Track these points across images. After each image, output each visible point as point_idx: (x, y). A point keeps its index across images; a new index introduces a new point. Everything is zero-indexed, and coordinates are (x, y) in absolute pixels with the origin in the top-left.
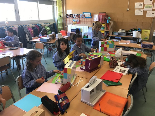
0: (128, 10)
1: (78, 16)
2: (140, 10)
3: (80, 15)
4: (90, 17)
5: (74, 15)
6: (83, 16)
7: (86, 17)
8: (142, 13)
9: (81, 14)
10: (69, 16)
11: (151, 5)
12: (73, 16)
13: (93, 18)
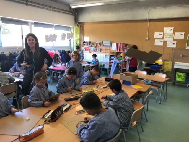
0: (148, 39)
2: (160, 40)
7: (104, 45)
8: (163, 43)
11: (172, 35)
13: (111, 47)
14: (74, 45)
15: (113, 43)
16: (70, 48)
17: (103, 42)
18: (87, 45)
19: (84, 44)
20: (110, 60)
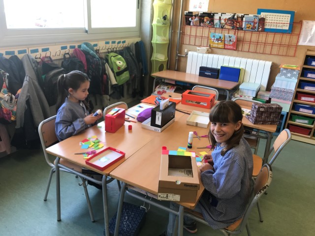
1: (235, 22)
3: (242, 17)
4: (287, 28)
5: (217, 17)
6: (255, 23)
7: (267, 27)
9: (251, 15)
10: (197, 19)
12: (212, 21)
13: (299, 35)
14: (155, 23)
15: (305, 22)
16: (138, 34)
17: (262, 13)
18: (200, 25)
19: (186, 22)
20: (301, 84)
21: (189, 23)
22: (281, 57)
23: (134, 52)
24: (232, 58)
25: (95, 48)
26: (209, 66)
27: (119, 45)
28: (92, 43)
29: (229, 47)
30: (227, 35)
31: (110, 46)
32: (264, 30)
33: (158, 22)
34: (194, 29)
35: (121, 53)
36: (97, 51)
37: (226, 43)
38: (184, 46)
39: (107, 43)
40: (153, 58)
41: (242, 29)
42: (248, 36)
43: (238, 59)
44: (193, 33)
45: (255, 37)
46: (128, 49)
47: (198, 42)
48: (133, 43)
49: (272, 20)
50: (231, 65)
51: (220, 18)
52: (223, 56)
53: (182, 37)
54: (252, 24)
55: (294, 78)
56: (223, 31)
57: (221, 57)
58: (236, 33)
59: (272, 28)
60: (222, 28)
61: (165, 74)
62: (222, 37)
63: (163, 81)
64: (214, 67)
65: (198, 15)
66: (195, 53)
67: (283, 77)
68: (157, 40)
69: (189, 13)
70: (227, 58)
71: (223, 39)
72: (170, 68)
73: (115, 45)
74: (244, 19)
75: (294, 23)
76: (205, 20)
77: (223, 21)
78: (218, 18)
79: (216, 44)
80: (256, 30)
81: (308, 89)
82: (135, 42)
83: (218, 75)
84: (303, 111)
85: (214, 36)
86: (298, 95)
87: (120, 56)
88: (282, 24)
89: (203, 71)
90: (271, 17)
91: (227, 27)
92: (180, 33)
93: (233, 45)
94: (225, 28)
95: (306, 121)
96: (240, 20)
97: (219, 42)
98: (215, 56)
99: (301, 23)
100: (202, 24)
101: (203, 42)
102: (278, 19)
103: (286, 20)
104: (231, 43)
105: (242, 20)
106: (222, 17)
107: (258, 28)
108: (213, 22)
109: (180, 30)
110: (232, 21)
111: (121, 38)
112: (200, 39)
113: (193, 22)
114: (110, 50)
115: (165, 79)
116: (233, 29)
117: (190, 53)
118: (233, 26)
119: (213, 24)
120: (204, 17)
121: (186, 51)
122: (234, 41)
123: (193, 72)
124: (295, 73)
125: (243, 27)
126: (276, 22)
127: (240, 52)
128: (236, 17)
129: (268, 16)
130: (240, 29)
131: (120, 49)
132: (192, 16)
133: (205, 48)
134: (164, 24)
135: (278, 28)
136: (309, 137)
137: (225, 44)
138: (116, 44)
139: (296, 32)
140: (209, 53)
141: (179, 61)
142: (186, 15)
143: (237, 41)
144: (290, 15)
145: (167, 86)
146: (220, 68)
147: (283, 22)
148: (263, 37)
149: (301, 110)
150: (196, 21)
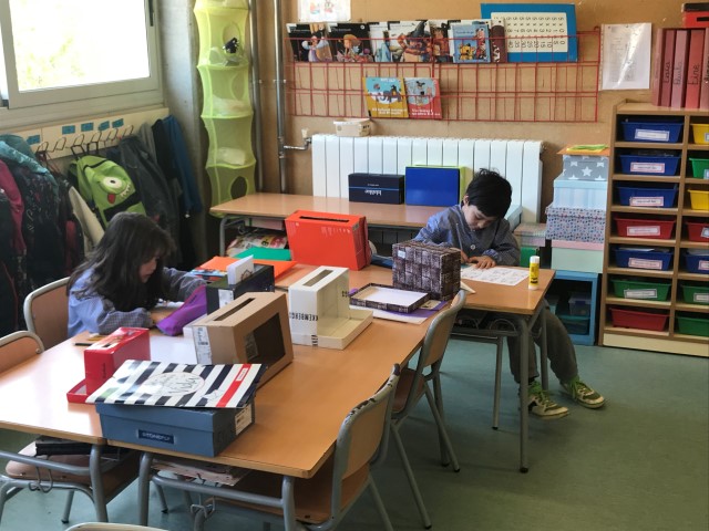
1: (428, 43)
3: (445, 28)
4: (564, 48)
5: (376, 33)
6: (480, 42)
7: (513, 49)
9: (466, 22)
10: (323, 42)
12: (366, 44)
13: (598, 63)
14: (204, 61)
15: (606, 29)
17: (493, 15)
18: (335, 60)
19: (296, 52)
20: (619, 192)
21: (302, 56)
22: (565, 127)
23: (152, 151)
24: (434, 143)
25: (34, 147)
26: (375, 170)
27: (105, 133)
28: (25, 135)
29: (421, 113)
30: (411, 79)
31: (78, 137)
32: (507, 58)
33: (214, 57)
34: (319, 71)
35: (112, 154)
36: (41, 156)
37: (413, 101)
38: (298, 121)
39: (69, 130)
40: (212, 163)
41: (450, 60)
42: (468, 77)
43: (450, 143)
44: (319, 83)
45: (487, 78)
46: (132, 142)
47: (336, 106)
48: (145, 125)
49: (523, 31)
50: (434, 163)
51: (386, 34)
52: (410, 139)
53: (289, 96)
54: (474, 44)
55: (600, 178)
56: (400, 70)
57: (404, 142)
58: (437, 72)
59: (526, 50)
60: (397, 61)
61: (253, 205)
62: (399, 86)
63: (247, 224)
64: (389, 171)
65: (324, 30)
66: (330, 138)
67: (574, 178)
68: (216, 110)
69: (300, 26)
70: (419, 142)
71: (402, 93)
72: (265, 186)
73: (93, 135)
74: (451, 33)
75: (578, 33)
76: (347, 44)
77: (395, 44)
78: (382, 36)
79: (385, 107)
80: (487, 58)
81: (639, 203)
82: (153, 122)
83: (402, 193)
84: (638, 266)
85: (377, 87)
86: (617, 222)
87: (110, 164)
88: (550, 40)
89: (360, 186)
90: (518, 22)
91: (407, 57)
92: (282, 85)
93: (432, 105)
94: (404, 62)
95: (652, 293)
96: (439, 35)
97: (394, 100)
98: (388, 141)
99: (597, 31)
100: (339, 56)
101: (348, 104)
102: (538, 27)
103: (558, 27)
104: (426, 101)
105: (446, 35)
106: (391, 33)
107: (492, 55)
108: (370, 47)
109: (281, 78)
110: (418, 41)
111: (109, 113)
112: (341, 98)
113: (315, 52)
114: (78, 150)
115: (251, 217)
116: (424, 62)
117: (315, 138)
118: (425, 54)
119: (371, 53)
120: (341, 35)
121: (304, 133)
122: (434, 93)
123: (333, 193)
124: (600, 164)
125: (452, 53)
126: (533, 34)
127: (453, 123)
128: (427, 29)
129: (512, 22)
130: (444, 60)
131: (109, 144)
132: (308, 35)
133: (357, 123)
134: (230, 63)
135: (540, 50)
136: (667, 334)
137: (409, 107)
138: (96, 131)
139: (590, 57)
140: (370, 134)
141: (289, 162)
142: (292, 35)
143: (442, 93)
144: (564, 15)
145: (260, 237)
146: (402, 172)
147: (552, 34)
148: (507, 77)
149: (633, 262)
150: (323, 49)
